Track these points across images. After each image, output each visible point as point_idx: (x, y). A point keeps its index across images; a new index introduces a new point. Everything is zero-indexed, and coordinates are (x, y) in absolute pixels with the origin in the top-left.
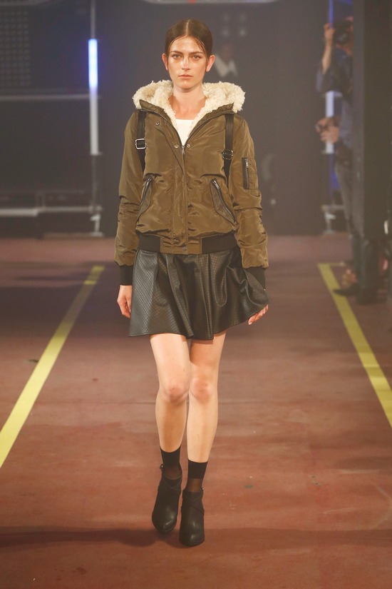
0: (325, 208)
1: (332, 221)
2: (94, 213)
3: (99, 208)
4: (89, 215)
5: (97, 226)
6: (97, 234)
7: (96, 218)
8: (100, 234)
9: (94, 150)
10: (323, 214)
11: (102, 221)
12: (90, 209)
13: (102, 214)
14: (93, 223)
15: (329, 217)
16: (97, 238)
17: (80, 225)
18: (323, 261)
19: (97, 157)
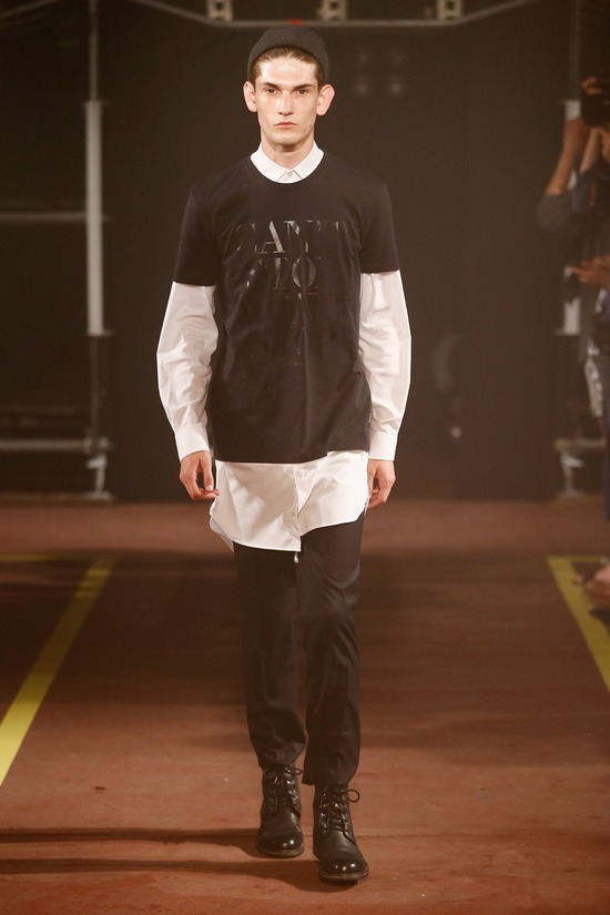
0: (561, 444)
1: (575, 470)
2: (95, 453)
3: (104, 443)
4: (83, 458)
5: (100, 479)
6: (99, 495)
7: (99, 463)
8: (106, 496)
9: (96, 326)
10: (557, 457)
11: (108, 470)
12: (87, 444)
13: (110, 456)
14: (93, 472)
15: (570, 462)
16: (99, 504)
17: (67, 477)
18: (559, 553)
19: (100, 340)
